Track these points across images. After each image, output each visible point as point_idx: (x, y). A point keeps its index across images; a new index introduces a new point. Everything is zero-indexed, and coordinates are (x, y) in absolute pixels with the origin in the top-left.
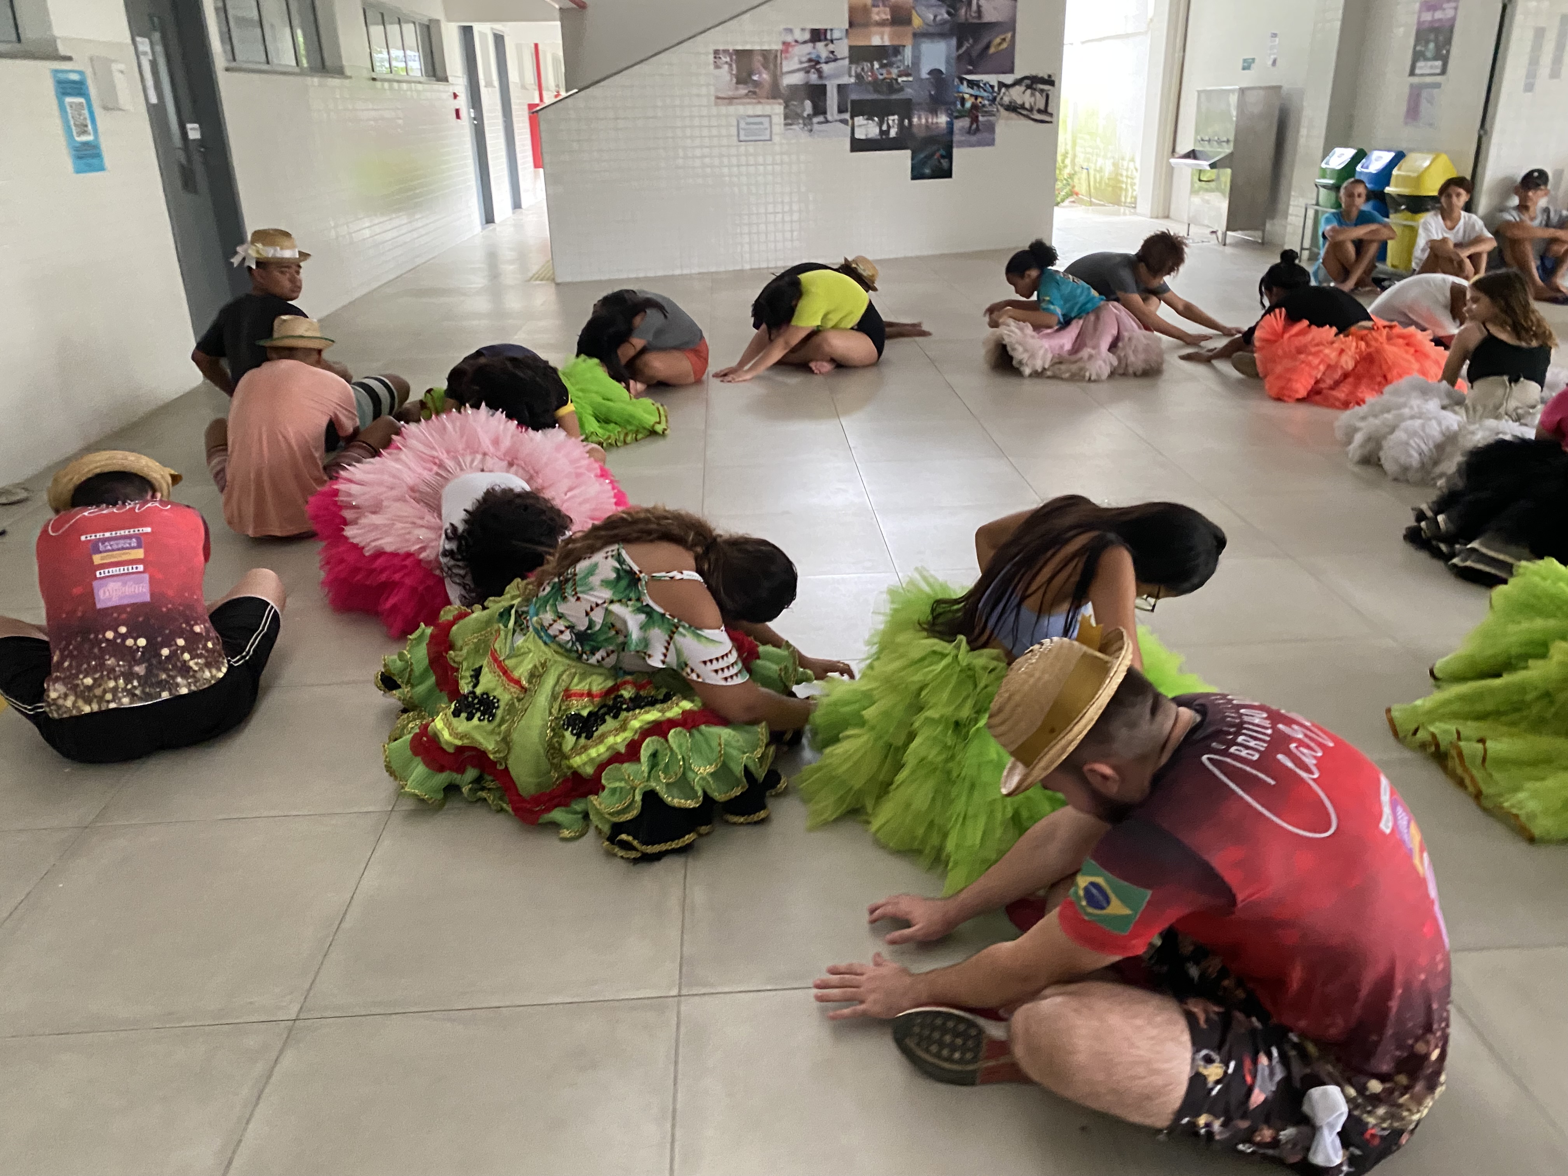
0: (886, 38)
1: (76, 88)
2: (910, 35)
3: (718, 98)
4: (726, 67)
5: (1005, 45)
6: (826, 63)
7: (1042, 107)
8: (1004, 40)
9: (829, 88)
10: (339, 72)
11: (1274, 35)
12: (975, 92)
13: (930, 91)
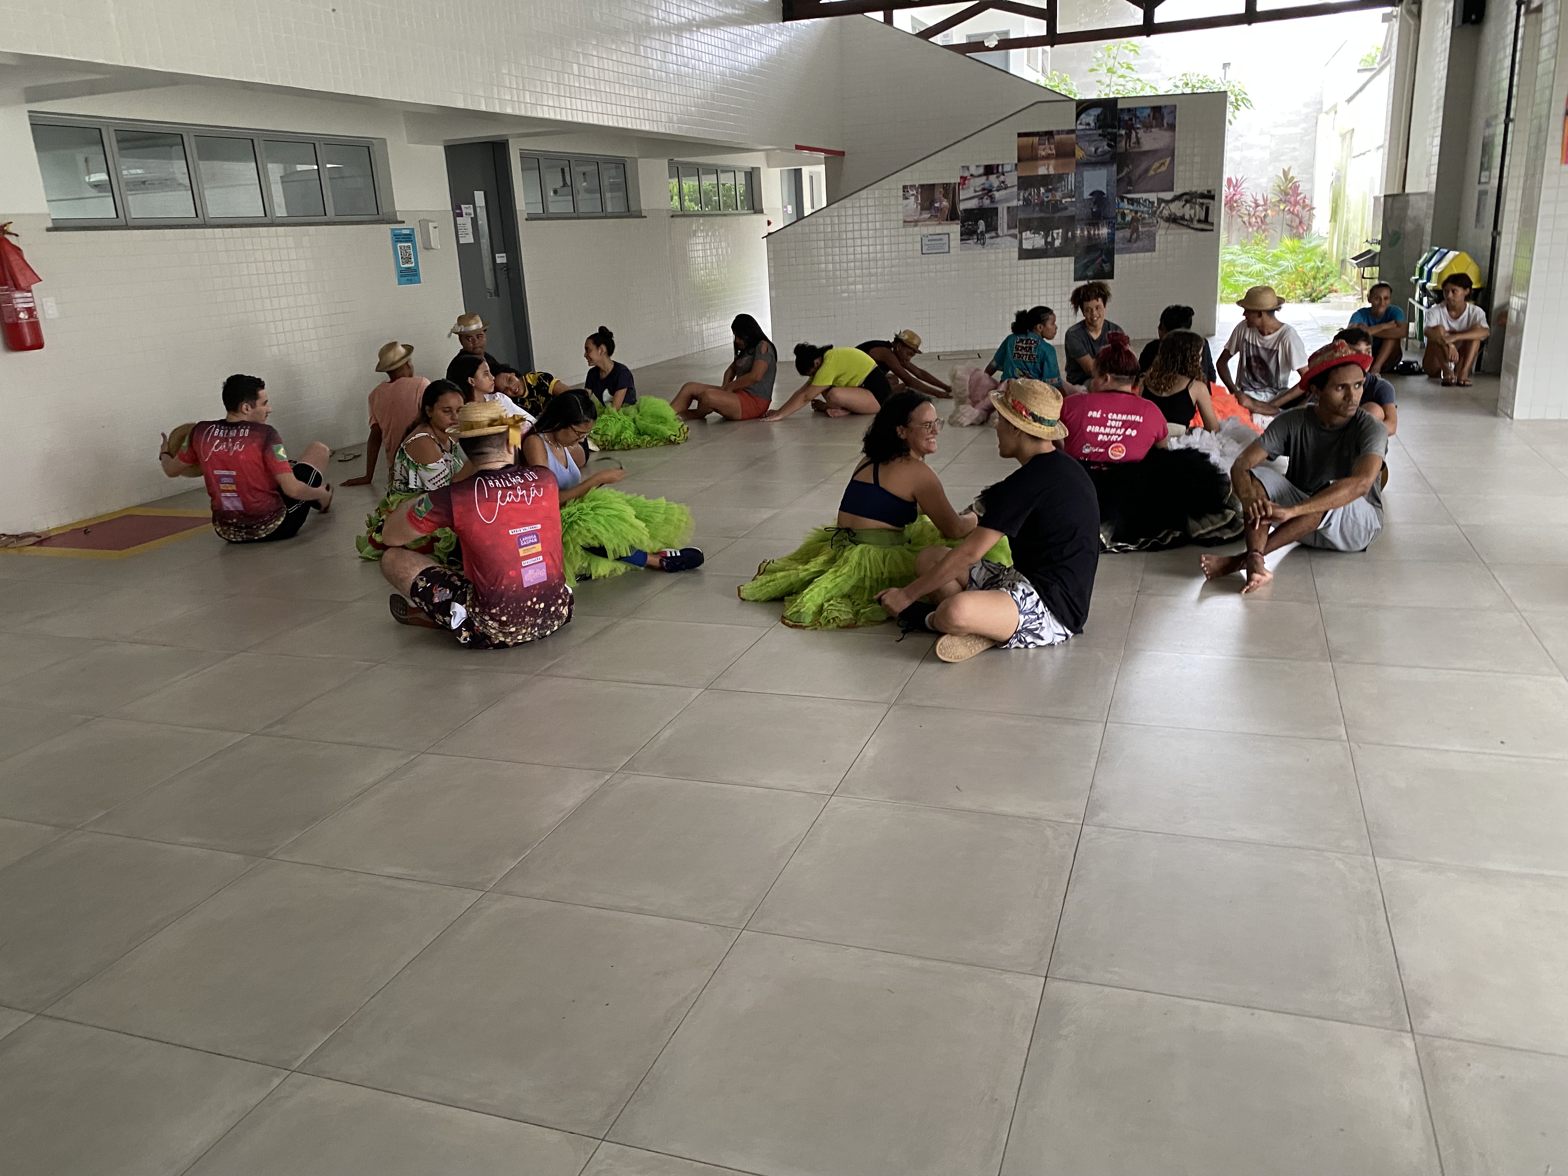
0: (1051, 168)
2: (1074, 166)
3: (906, 221)
4: (913, 198)
5: (1163, 169)
6: (998, 190)
8: (1163, 164)
9: (1000, 210)
10: (639, 215)
12: (1135, 207)
13: (1092, 209)
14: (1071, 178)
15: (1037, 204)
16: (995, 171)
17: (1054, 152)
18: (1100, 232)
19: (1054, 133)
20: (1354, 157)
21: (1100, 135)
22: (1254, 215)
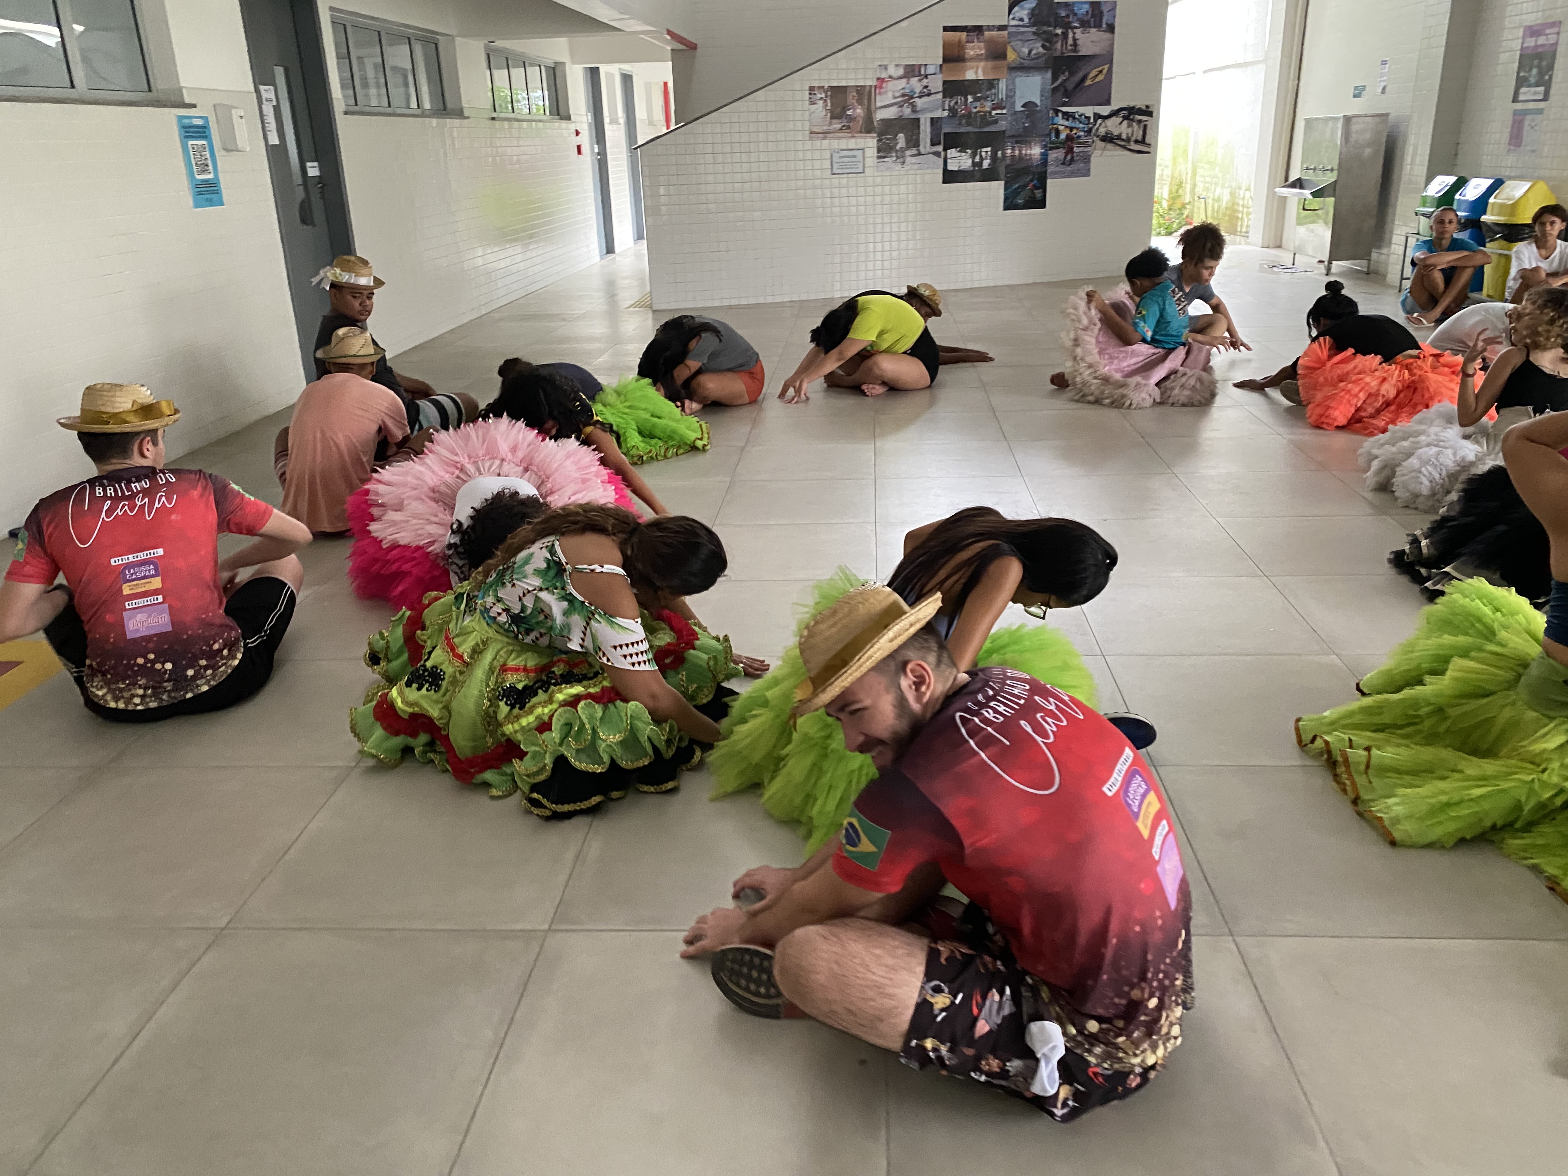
0: (980, 71)
1: (201, 132)
2: (1005, 70)
3: (812, 133)
4: (822, 102)
5: (1101, 77)
6: (920, 97)
7: (1140, 138)
8: (1101, 72)
9: (922, 121)
10: (459, 113)
11: (1384, 63)
12: (1070, 123)
13: (1023, 123)
14: (1002, 85)
17: (983, 52)
18: (1033, 152)
19: (985, 28)
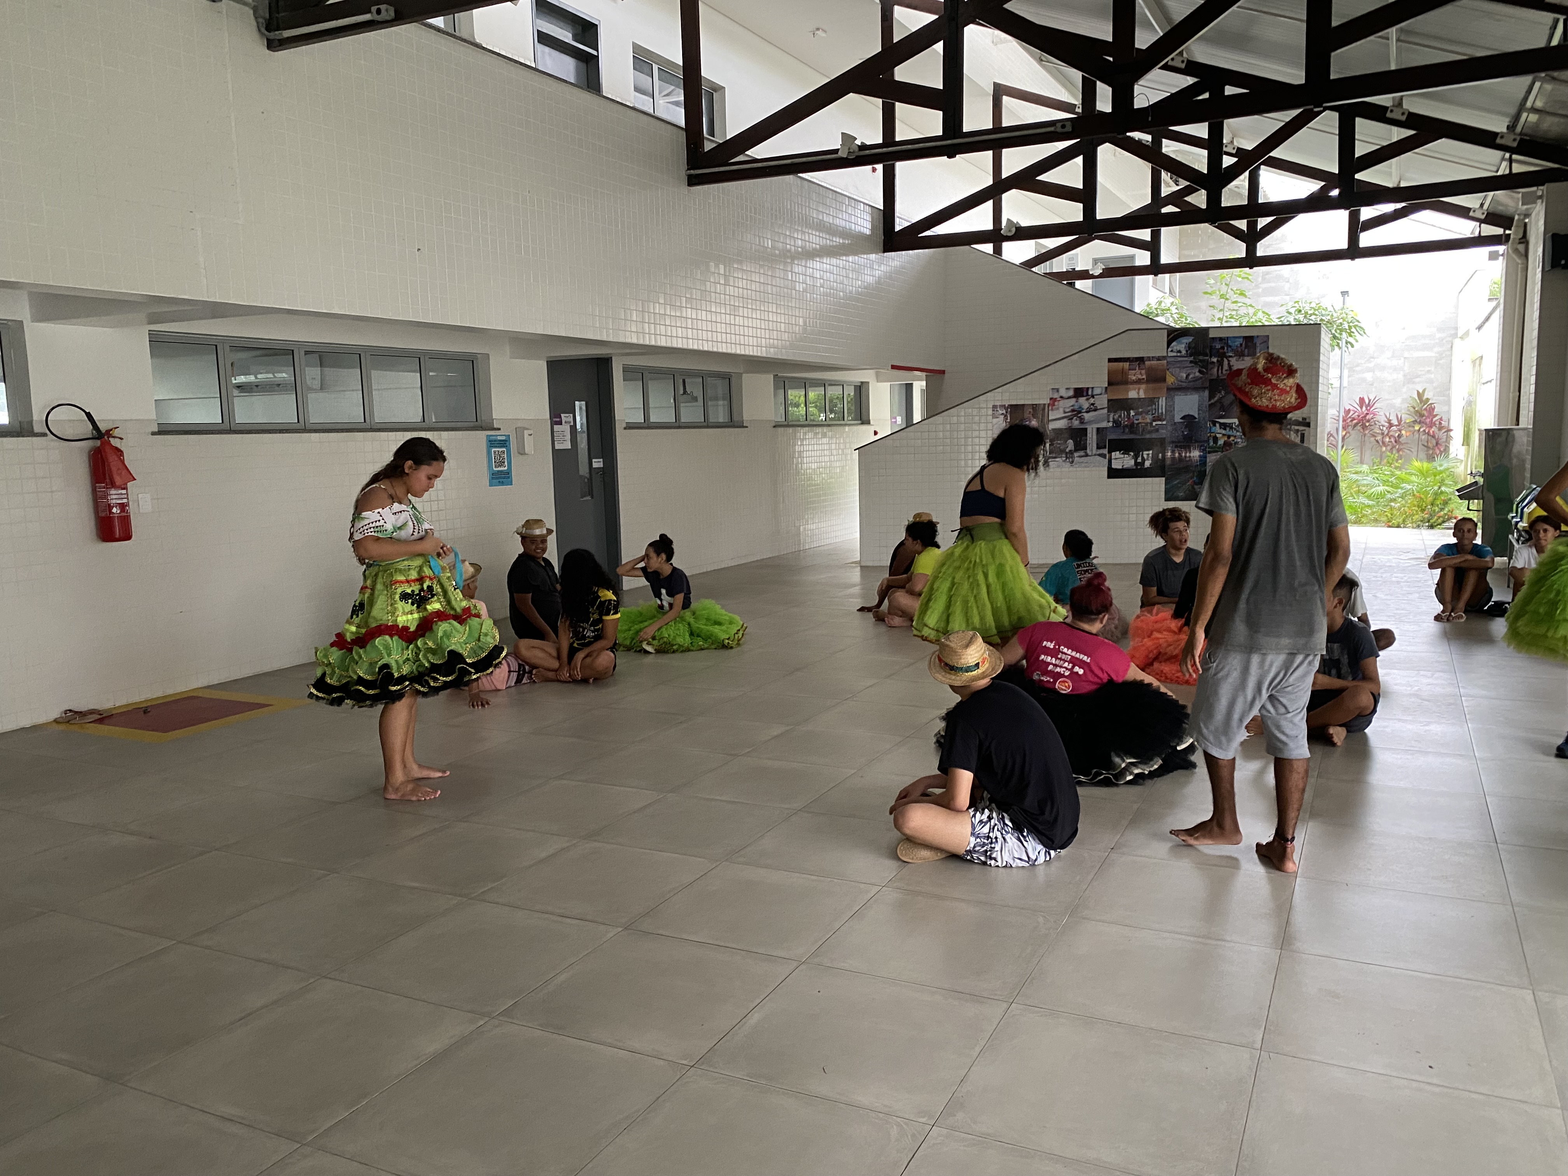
0: (1141, 392)
1: (504, 443)
2: (1165, 391)
4: (1000, 418)
6: (1087, 412)
9: (1089, 431)
10: (741, 425)
12: (1228, 432)
13: (1183, 432)
14: (1162, 402)
15: (1127, 426)
16: (1085, 394)
17: (1144, 377)
18: (1192, 455)
19: (1145, 359)
20: (1484, 384)
21: (1191, 362)
22: (1387, 434)
